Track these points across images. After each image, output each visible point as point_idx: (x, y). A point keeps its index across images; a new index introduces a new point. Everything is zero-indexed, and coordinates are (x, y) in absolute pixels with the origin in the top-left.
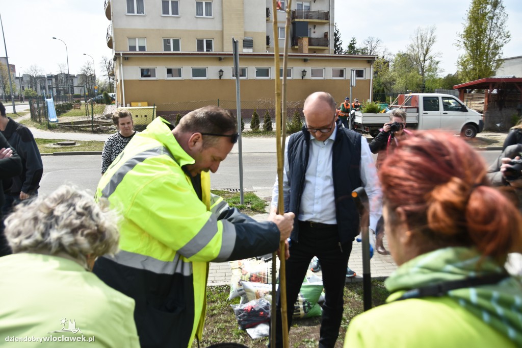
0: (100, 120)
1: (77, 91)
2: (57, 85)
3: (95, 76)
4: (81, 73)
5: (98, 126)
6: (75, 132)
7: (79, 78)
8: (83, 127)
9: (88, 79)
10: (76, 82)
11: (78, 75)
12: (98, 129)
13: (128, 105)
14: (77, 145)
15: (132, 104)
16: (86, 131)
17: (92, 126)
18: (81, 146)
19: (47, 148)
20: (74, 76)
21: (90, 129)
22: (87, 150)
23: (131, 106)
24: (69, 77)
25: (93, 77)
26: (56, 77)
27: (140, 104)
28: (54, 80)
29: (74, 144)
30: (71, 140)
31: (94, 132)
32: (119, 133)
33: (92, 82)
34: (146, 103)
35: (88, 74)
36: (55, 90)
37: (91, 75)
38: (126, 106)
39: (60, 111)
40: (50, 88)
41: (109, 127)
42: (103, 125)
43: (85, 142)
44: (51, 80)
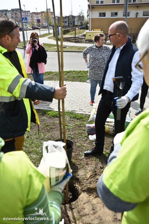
0: (80, 37)
1: (76, 24)
2: (68, 21)
3: (84, 16)
4: (78, 15)
5: (77, 39)
6: (68, 42)
7: (77, 17)
8: (71, 40)
9: (81, 18)
10: (76, 19)
11: (77, 16)
12: (77, 41)
13: (92, 30)
14: (67, 47)
15: (94, 30)
16: (72, 42)
17: (75, 40)
18: (68, 48)
19: (55, 48)
20: (75, 17)
21: (74, 41)
22: (70, 50)
23: (93, 31)
24: (73, 17)
25: (83, 17)
26: (68, 17)
27: (97, 30)
28: (67, 18)
29: (66, 47)
30: (65, 46)
31: (75, 42)
32: (95, 45)
33: (83, 19)
34: (100, 29)
35: (81, 16)
36: (67, 23)
37: (82, 16)
38: (91, 31)
39: (65, 32)
40: (66, 22)
41: (82, 40)
42: (79, 39)
43: (70, 46)
44: (66, 18)
